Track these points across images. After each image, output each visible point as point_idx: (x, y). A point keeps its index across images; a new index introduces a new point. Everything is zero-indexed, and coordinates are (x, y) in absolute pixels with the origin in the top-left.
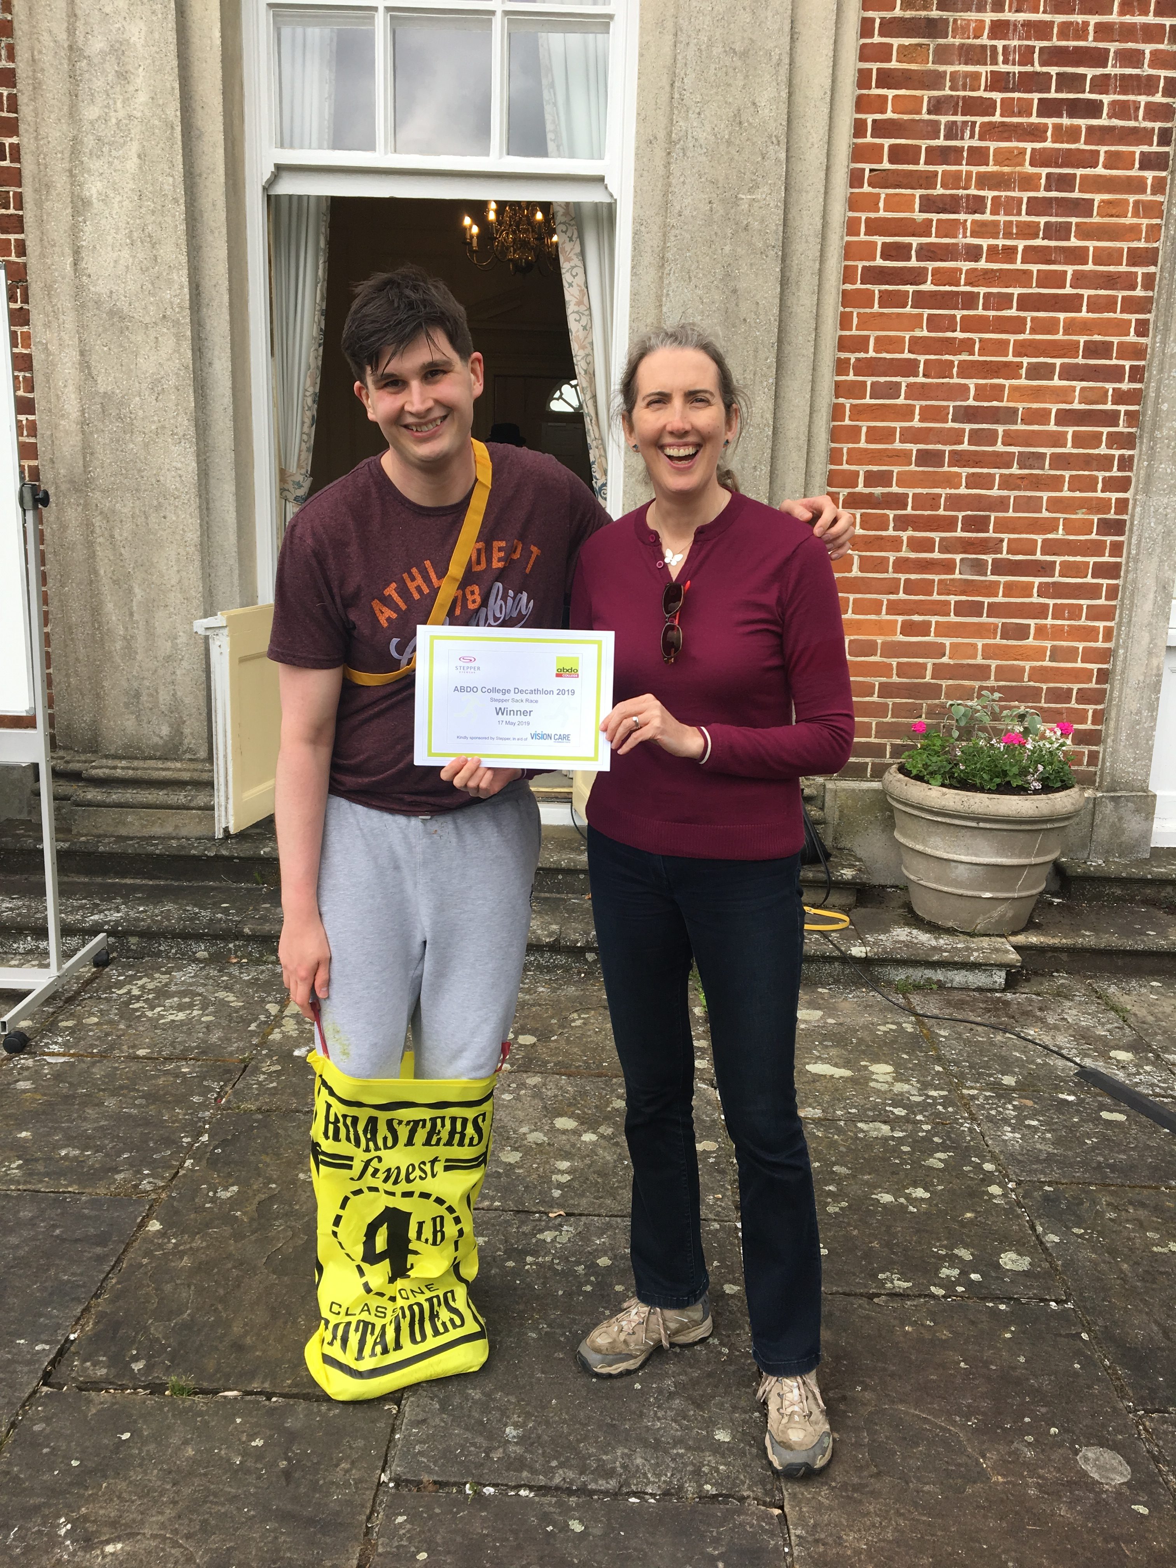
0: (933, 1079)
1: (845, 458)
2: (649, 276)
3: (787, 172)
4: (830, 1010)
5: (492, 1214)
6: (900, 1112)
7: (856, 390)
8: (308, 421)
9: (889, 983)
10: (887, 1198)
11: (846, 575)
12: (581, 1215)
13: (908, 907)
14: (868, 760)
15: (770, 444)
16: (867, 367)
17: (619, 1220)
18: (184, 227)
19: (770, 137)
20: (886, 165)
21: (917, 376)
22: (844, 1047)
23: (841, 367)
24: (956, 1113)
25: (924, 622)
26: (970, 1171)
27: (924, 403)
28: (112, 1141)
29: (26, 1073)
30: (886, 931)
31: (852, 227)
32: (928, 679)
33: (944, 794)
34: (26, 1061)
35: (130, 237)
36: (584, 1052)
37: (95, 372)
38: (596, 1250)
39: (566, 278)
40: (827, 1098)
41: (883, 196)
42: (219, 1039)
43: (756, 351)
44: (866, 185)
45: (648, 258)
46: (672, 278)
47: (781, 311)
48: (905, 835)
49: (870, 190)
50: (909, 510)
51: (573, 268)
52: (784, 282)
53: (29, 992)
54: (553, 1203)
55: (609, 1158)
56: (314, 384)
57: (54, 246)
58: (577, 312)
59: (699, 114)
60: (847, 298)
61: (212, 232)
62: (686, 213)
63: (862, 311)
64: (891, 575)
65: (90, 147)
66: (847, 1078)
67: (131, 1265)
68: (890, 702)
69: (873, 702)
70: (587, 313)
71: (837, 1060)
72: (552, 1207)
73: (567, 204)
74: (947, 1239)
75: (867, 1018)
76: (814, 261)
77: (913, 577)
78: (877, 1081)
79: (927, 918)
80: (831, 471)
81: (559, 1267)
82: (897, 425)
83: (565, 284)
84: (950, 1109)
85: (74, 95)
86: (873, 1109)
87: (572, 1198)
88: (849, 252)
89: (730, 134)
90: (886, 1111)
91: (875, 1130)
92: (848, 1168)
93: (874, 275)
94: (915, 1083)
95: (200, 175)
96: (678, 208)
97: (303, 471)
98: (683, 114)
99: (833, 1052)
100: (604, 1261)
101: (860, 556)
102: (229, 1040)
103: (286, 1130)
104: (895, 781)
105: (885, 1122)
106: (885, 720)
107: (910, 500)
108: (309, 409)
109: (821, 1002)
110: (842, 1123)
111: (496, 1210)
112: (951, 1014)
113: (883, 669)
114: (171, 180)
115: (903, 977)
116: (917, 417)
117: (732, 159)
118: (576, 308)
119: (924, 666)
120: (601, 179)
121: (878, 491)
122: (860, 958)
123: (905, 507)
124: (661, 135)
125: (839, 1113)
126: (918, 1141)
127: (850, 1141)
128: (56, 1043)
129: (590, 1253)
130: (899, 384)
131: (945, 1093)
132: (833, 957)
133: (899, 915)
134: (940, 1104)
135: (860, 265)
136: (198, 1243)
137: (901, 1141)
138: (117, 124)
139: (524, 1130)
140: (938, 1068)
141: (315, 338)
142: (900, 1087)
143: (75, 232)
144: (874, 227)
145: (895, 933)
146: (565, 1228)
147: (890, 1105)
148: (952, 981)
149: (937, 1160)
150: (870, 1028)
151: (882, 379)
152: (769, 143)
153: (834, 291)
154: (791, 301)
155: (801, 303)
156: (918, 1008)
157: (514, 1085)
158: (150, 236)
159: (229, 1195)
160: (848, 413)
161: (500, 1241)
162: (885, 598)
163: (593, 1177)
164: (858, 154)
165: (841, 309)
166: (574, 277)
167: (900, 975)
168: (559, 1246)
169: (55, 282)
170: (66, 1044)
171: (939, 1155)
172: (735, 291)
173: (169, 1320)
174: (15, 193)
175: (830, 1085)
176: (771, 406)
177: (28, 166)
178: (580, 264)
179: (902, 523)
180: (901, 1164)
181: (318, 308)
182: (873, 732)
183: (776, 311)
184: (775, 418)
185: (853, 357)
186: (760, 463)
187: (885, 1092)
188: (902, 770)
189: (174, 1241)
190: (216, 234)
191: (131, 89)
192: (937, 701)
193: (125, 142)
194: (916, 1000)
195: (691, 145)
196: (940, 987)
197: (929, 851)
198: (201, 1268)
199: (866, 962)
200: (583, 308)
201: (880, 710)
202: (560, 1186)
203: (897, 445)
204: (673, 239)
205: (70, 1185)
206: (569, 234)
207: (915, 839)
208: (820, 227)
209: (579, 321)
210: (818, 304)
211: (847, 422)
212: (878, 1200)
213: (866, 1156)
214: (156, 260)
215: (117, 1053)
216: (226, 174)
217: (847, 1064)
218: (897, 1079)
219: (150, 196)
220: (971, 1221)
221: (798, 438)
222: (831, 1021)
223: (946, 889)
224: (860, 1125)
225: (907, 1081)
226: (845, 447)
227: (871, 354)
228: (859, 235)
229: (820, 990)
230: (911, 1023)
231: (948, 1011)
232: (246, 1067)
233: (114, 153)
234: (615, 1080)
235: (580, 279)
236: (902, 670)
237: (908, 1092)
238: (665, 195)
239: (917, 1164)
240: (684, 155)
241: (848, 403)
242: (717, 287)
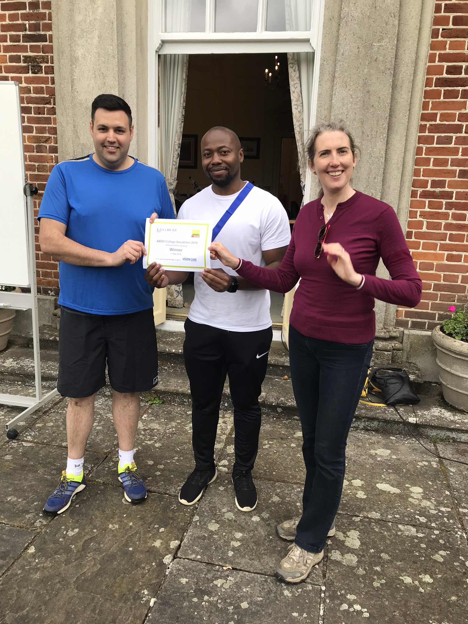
0: (444, 500)
1: (422, 174)
2: (327, 85)
3: (398, 31)
4: (395, 450)
5: (195, 564)
6: (423, 520)
7: (429, 140)
8: (176, 156)
9: (428, 437)
10: (408, 580)
11: (420, 230)
12: (240, 570)
13: (441, 395)
14: (426, 321)
15: (383, 166)
16: (435, 129)
17: (259, 576)
18: (117, 69)
19: (390, 13)
20: (451, 26)
21: (462, 133)
22: (398, 474)
23: (422, 128)
24: (454, 524)
25: (458, 255)
26: (458, 566)
27: (464, 146)
28: (33, 494)
29: (12, 451)
30: (428, 409)
31: (432, 58)
32: (459, 283)
33: (462, 345)
34: (14, 444)
35: (94, 74)
36: (265, 464)
37: (79, 135)
38: (242, 596)
39: (292, 89)
40: (384, 506)
41: (448, 42)
42: (100, 440)
43: (378, 121)
44: (440, 37)
45: (327, 77)
46: (338, 86)
47: (392, 101)
48: (441, 362)
49: (442, 39)
50: (454, 200)
51: (295, 84)
52: (394, 87)
53: (26, 408)
54: (226, 560)
55: (263, 533)
56: (179, 140)
57: (65, 79)
58: (296, 105)
59: (355, 4)
60: (427, 95)
61: (130, 71)
62: (346, 53)
63: (434, 100)
64: (442, 231)
65: (78, 34)
66: (397, 494)
67: (12, 574)
68: (439, 293)
69: (430, 293)
70: (301, 105)
71: (393, 482)
72: (226, 563)
73: (294, 53)
74: (439, 614)
75: (412, 457)
76: (410, 76)
77: (454, 232)
78: (413, 498)
79: (450, 403)
80: (414, 180)
81: (220, 606)
82: (450, 157)
83: (291, 92)
84: (451, 521)
85: (72, 10)
86: (408, 516)
87: (238, 558)
88: (430, 71)
89: (370, 13)
90: (415, 518)
91: (408, 530)
92: (390, 556)
93: (442, 82)
94: (433, 501)
95: (125, 45)
96: (342, 51)
97: (173, 178)
98: (347, 4)
99: (392, 477)
100: (244, 605)
101: (427, 222)
102: (104, 441)
103: (112, 497)
104: (438, 333)
105: (414, 526)
106: (436, 302)
107: (454, 195)
108: (176, 150)
109: (390, 444)
110: (390, 524)
111: (197, 561)
112: (458, 459)
113: (436, 277)
114: (112, 47)
115: (435, 434)
116: (460, 153)
117: (371, 25)
118: (296, 103)
119: (457, 277)
120: (307, 41)
121: (438, 190)
122: (413, 424)
123: (451, 198)
124: (336, 16)
125: (389, 517)
126: (430, 541)
127: (393, 537)
128: (30, 435)
129: (239, 598)
130: (452, 137)
131: (449, 510)
132: (399, 422)
133: (436, 400)
134: (446, 517)
135: (435, 77)
136: (48, 564)
137: (421, 540)
138: (90, 23)
139: (224, 510)
140: (447, 493)
141: (180, 119)
142: (426, 503)
143: (72, 73)
144: (443, 58)
145: (433, 411)
146: (230, 578)
147: (418, 515)
148: (460, 438)
149: (440, 556)
150: (414, 463)
151: (443, 135)
152: (390, 17)
153: (420, 91)
154: (397, 96)
155: (402, 97)
156: (440, 453)
157: (226, 482)
158: (103, 73)
159: (73, 534)
160: (424, 151)
161: (194, 582)
162: (439, 242)
163: (252, 545)
164: (437, 21)
165: (423, 100)
166: (295, 88)
167: (433, 433)
168: (223, 590)
169: (65, 95)
170: (34, 437)
171: (442, 552)
172: (368, 92)
173: (17, 613)
174: (51, 56)
175: (387, 498)
176: (384, 148)
177: (55, 44)
178: (299, 82)
179: (450, 206)
180: (419, 556)
181: (182, 105)
182: (430, 308)
183: (389, 101)
184: (386, 154)
185: (428, 124)
186: (378, 175)
187: (416, 506)
188: (442, 329)
189: (37, 561)
190: (132, 72)
191: (96, 6)
192: (463, 294)
193: (93, 31)
194: (440, 447)
195: (350, 19)
196: (454, 441)
197: (453, 371)
198: (43, 581)
199: (416, 426)
200: (299, 103)
201: (434, 297)
202: (234, 549)
203: (449, 167)
204: (339, 67)
205: (4, 519)
206: (294, 68)
207: (446, 364)
208: (414, 58)
209: (297, 109)
210: (411, 98)
211: (424, 156)
212: (403, 581)
213: (400, 548)
214: (105, 84)
215: (54, 443)
216: (136, 44)
217: (398, 486)
218: (424, 498)
219: (103, 55)
220: (454, 602)
221: (398, 164)
222: (394, 457)
223: (460, 391)
224: (400, 526)
225: (429, 499)
226: (422, 168)
227: (438, 122)
228: (435, 62)
229: (391, 437)
230: (436, 462)
231: (457, 456)
232: (107, 457)
233: (88, 36)
234: (277, 484)
235: (298, 90)
236: (446, 278)
237: (429, 507)
238: (337, 45)
239: (428, 557)
240: (347, 24)
241: (424, 147)
242: (360, 90)
